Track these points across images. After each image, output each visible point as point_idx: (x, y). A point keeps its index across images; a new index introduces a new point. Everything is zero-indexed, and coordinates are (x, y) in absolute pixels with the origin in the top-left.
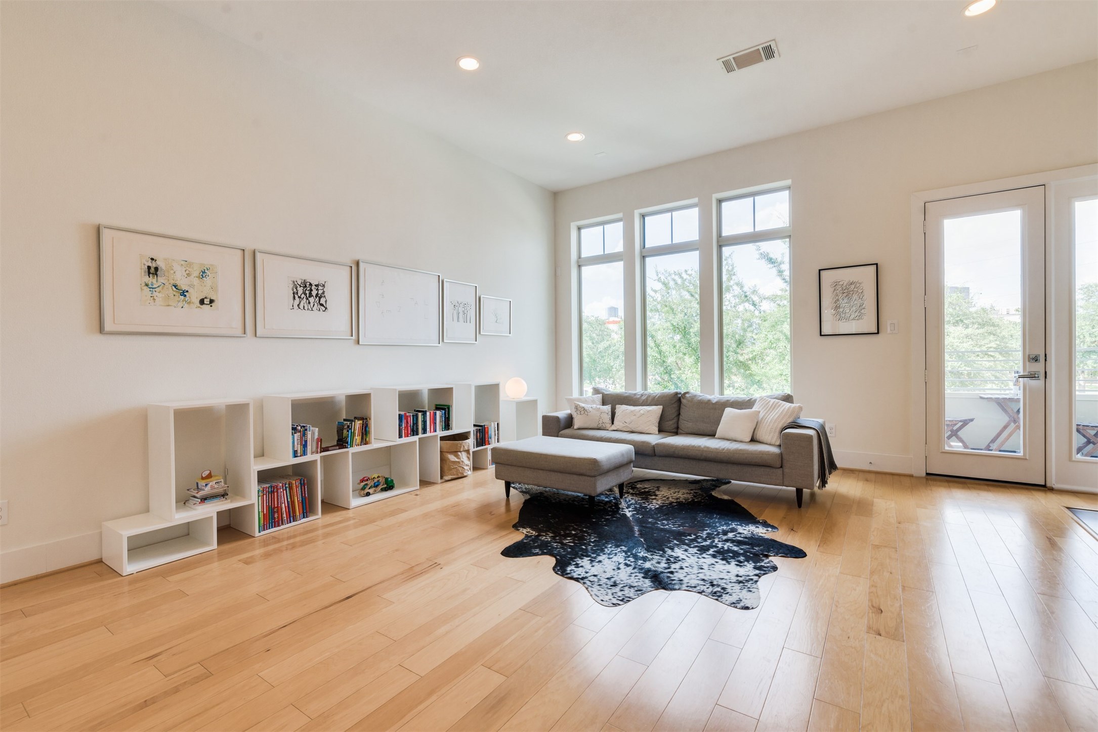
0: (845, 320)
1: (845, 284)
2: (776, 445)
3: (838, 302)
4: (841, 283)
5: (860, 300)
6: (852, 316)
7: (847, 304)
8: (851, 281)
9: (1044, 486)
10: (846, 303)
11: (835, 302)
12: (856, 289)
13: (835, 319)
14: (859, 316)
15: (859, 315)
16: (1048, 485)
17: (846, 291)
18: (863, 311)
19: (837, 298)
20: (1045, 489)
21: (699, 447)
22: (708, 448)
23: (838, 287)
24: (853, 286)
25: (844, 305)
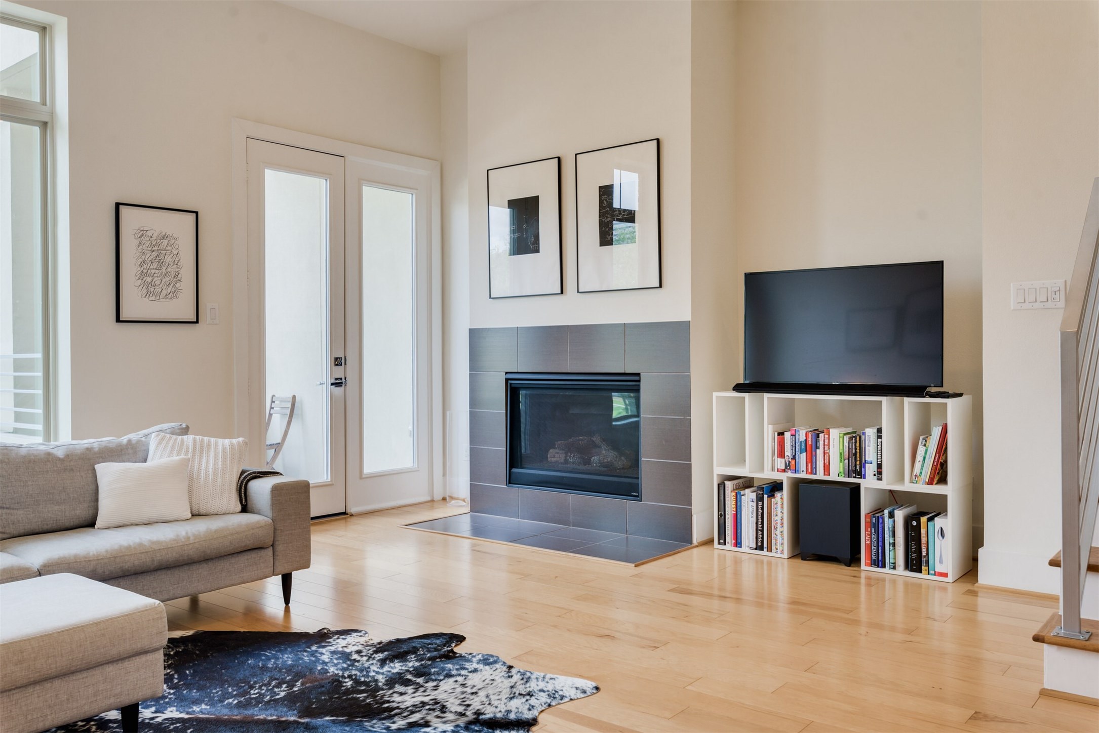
0: (154, 297)
1: (155, 236)
2: (238, 513)
3: (145, 266)
4: (149, 233)
5: (175, 266)
6: (164, 292)
7: (157, 271)
8: (164, 234)
9: (345, 513)
10: (156, 269)
11: (141, 265)
12: (169, 248)
13: (140, 293)
14: (173, 293)
15: (173, 290)
16: (348, 511)
17: (156, 248)
18: (178, 285)
19: (143, 257)
20: (346, 516)
21: (141, 545)
22: (158, 542)
23: (145, 239)
24: (165, 242)
25: (153, 271)
